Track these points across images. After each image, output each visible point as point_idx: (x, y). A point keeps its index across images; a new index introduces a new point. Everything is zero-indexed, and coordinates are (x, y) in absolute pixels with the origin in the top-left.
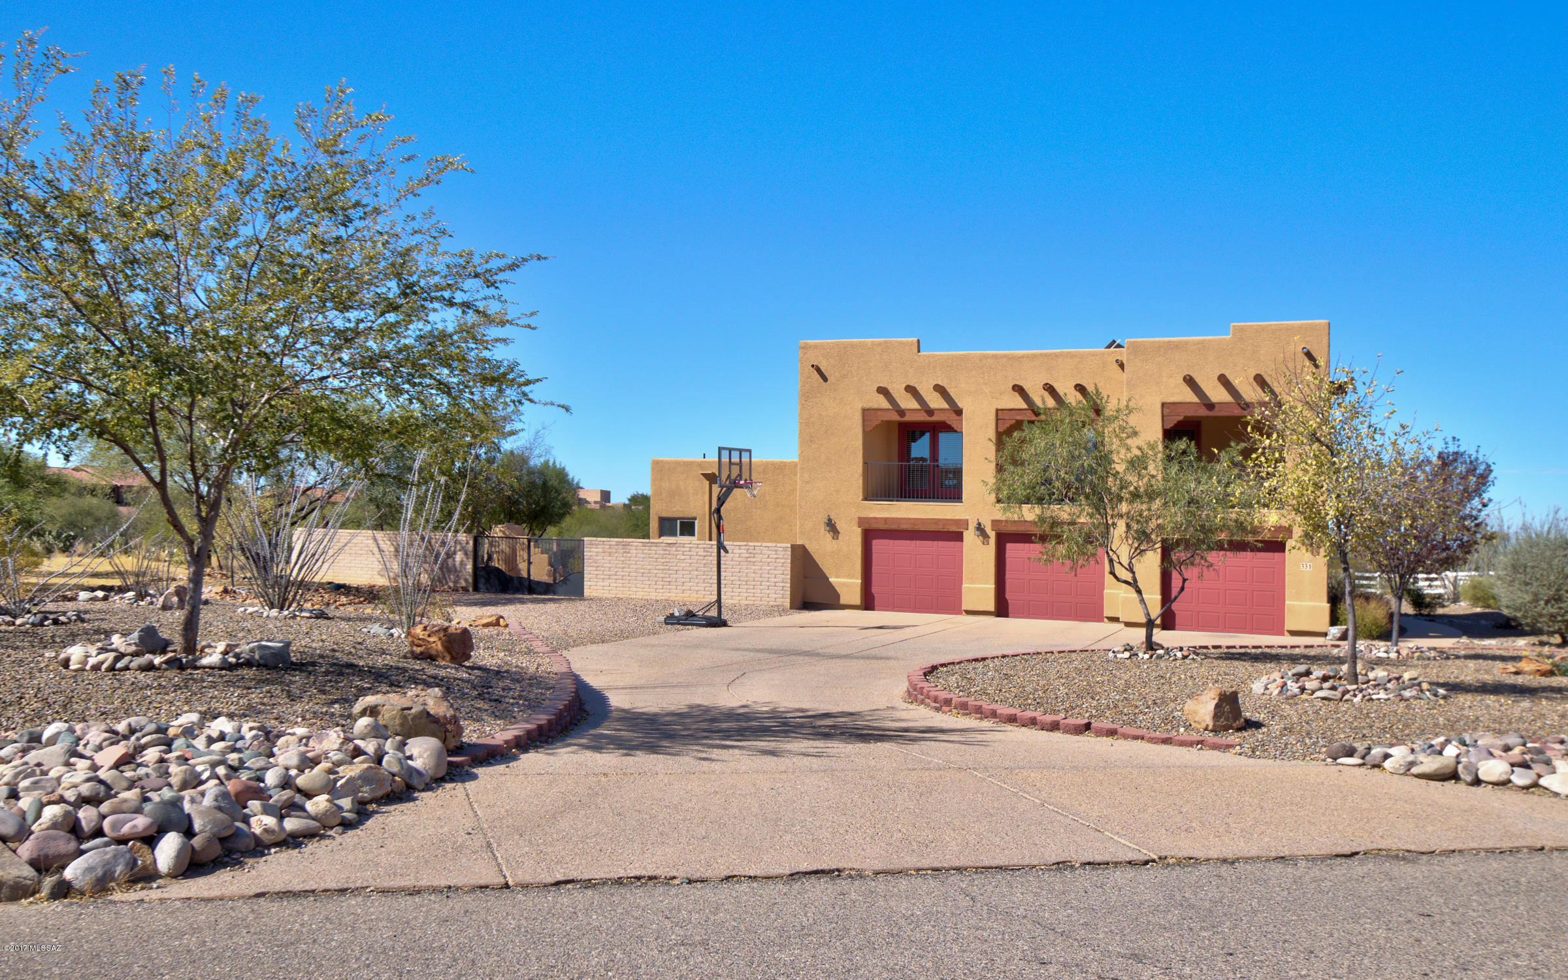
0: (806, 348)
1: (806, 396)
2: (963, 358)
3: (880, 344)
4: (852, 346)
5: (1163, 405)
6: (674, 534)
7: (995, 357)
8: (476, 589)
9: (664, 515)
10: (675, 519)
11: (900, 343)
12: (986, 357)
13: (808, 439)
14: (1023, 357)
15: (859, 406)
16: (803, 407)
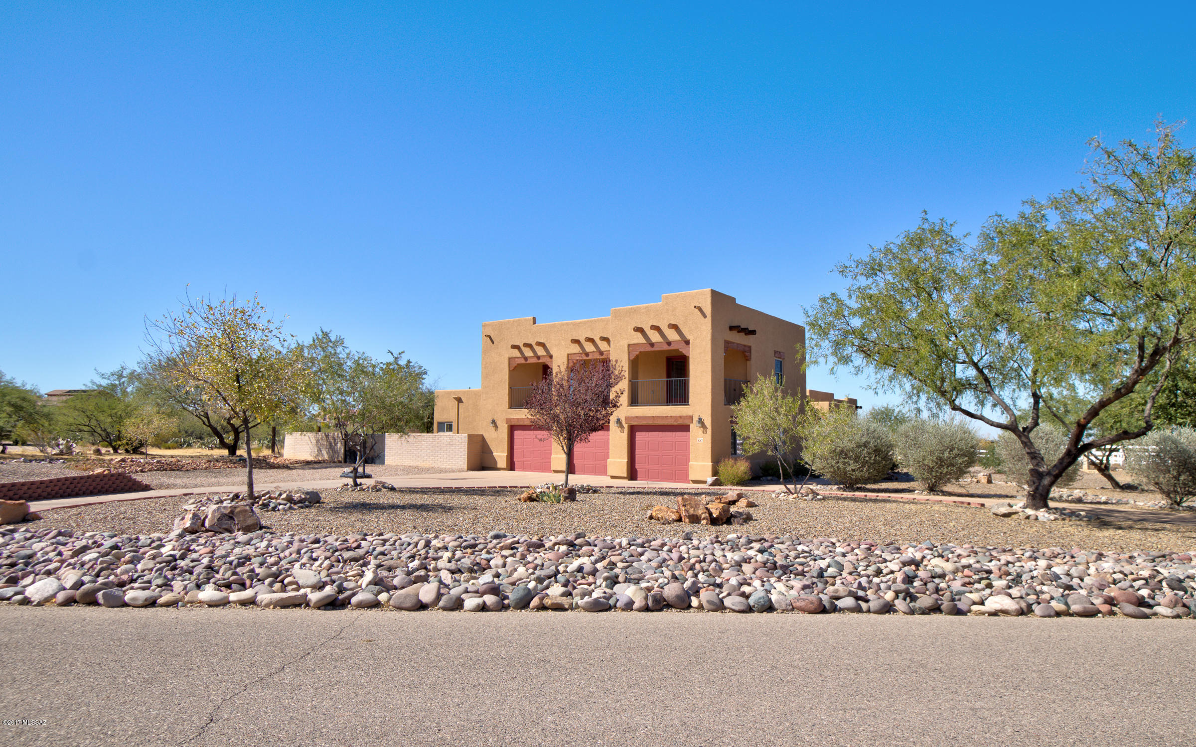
0: (484, 326)
1: (485, 352)
2: (554, 326)
3: (517, 321)
4: (504, 323)
5: (629, 345)
6: (444, 431)
7: (567, 324)
8: (345, 462)
9: (440, 421)
10: (444, 423)
11: (525, 320)
12: (563, 325)
13: (486, 376)
14: (580, 323)
15: (507, 356)
16: (483, 359)
